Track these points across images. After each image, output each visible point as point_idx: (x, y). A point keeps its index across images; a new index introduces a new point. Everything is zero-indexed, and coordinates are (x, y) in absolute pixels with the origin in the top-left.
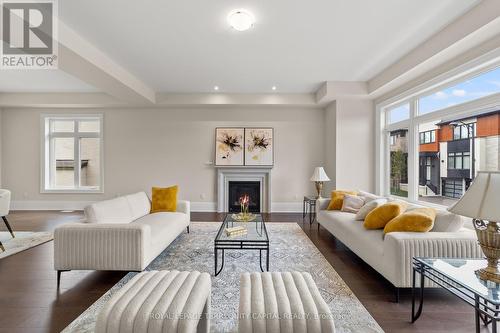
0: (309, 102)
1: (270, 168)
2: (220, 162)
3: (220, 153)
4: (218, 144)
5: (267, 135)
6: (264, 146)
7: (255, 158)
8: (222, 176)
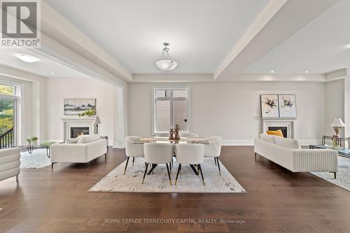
1: (294, 119)
2: (264, 115)
3: (265, 110)
4: (263, 104)
5: (292, 99)
6: (291, 106)
8: (265, 123)
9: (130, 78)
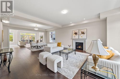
0: (98, 20)
1: (86, 39)
2: (73, 38)
3: (73, 36)
4: (73, 34)
5: (85, 31)
6: (84, 34)
7: (82, 37)
8: (74, 41)
9: (45, 31)
